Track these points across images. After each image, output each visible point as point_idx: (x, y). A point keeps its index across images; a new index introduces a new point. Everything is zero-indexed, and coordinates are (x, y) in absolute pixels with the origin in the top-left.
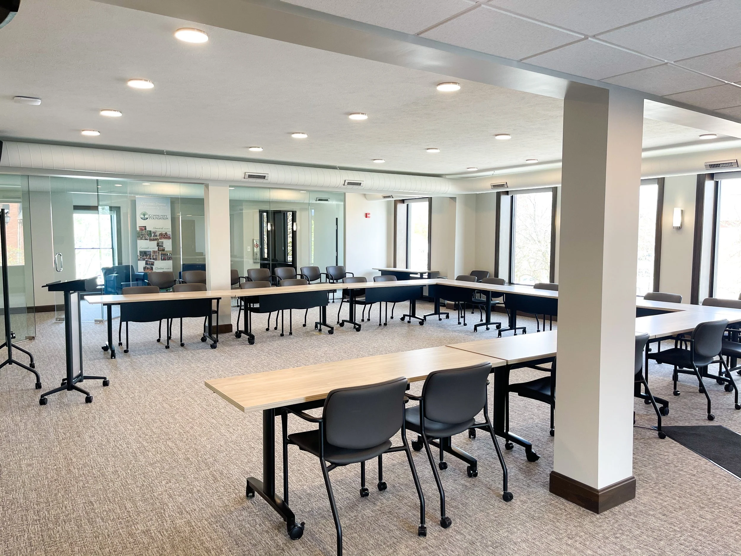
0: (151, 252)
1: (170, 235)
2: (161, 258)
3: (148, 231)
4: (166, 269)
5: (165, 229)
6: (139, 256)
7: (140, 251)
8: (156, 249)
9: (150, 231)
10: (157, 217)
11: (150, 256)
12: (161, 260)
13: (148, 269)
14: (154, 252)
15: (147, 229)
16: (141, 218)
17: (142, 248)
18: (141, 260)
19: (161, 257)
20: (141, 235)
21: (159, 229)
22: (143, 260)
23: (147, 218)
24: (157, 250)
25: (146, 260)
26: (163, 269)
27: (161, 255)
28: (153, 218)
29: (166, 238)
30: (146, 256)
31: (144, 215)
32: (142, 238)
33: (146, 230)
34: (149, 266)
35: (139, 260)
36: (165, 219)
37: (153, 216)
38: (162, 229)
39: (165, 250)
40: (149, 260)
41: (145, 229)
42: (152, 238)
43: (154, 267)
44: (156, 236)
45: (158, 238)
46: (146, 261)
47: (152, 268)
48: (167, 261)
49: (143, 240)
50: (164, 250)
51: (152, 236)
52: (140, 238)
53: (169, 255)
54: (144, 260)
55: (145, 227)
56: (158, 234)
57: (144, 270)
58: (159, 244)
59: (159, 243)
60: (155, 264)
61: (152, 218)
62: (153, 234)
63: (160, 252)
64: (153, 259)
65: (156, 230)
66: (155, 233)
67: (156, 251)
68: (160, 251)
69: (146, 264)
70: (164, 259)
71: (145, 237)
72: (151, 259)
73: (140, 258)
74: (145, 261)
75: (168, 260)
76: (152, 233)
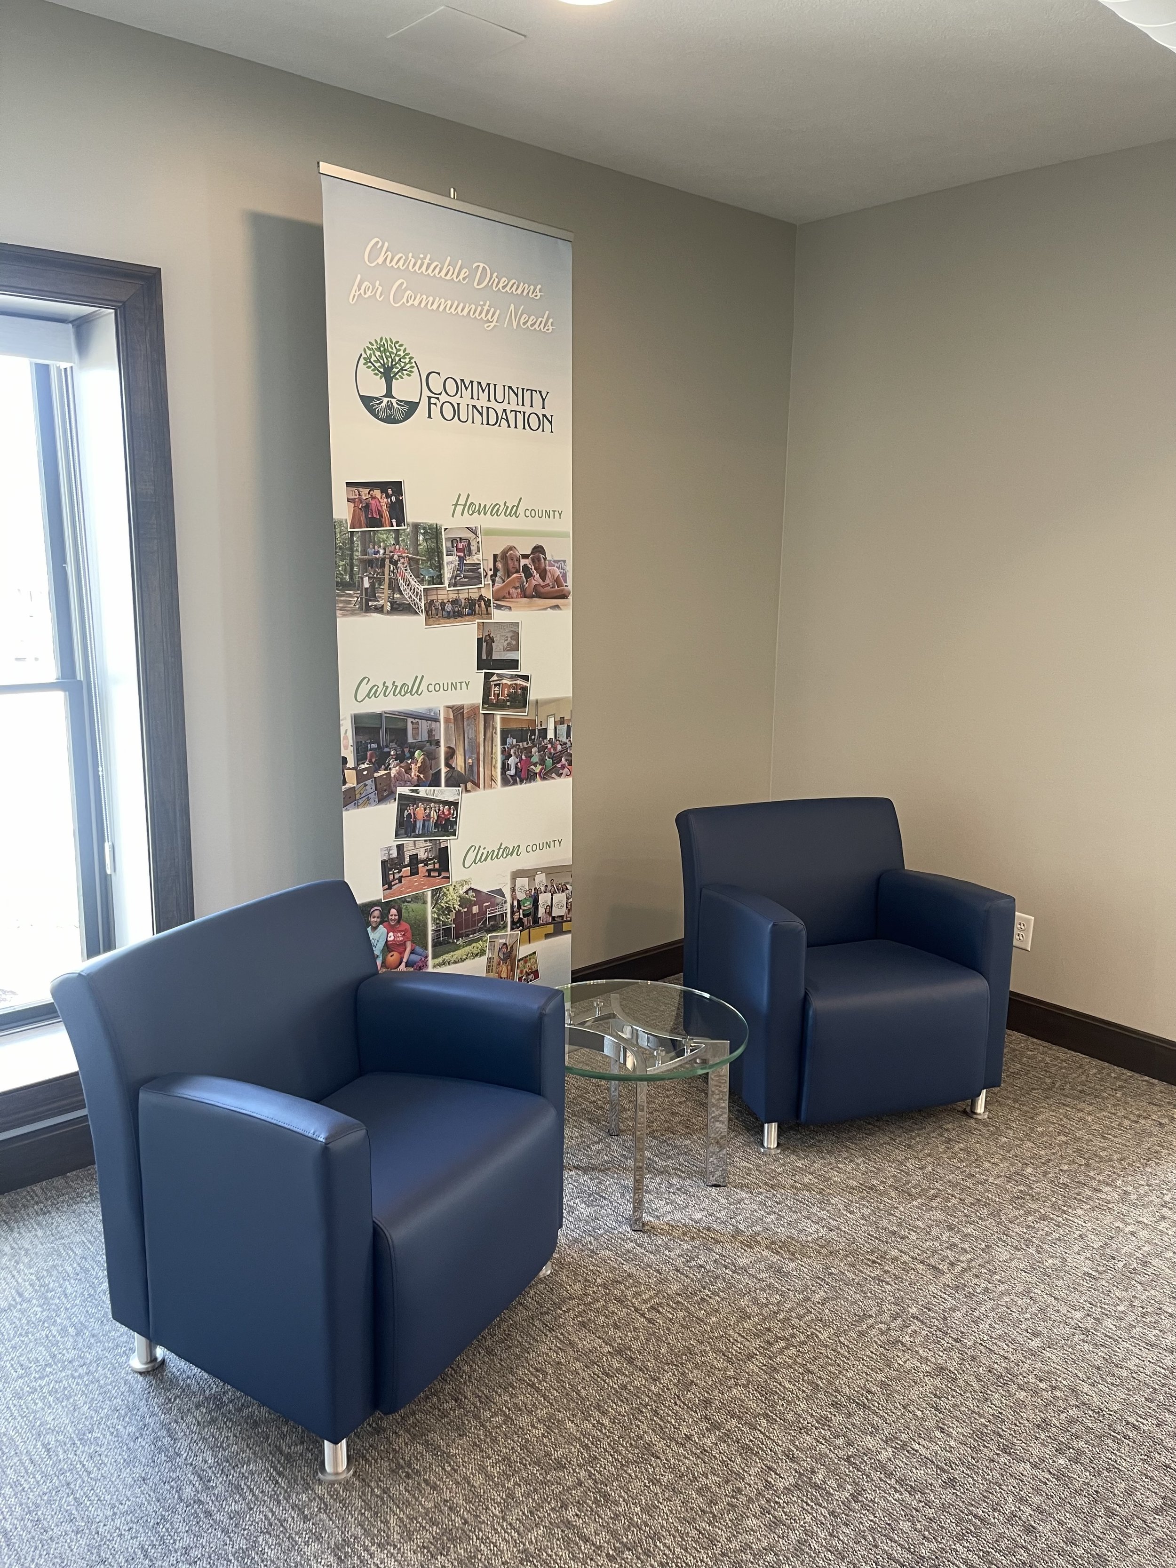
0: (437, 720)
1: (560, 563)
2: (505, 768)
3: (416, 527)
4: (535, 847)
5: (534, 513)
6: (351, 763)
7: (357, 720)
8: (473, 696)
9: (434, 533)
10: (482, 402)
11: (431, 756)
12: (506, 782)
13: (415, 872)
14: (458, 714)
15: (412, 515)
16: (367, 401)
17: (372, 693)
18: (367, 802)
19: (506, 755)
20: (370, 563)
21: (495, 510)
22: (381, 800)
23: (411, 407)
24: (479, 700)
25: (402, 790)
26: (515, 851)
27: (503, 742)
28: (456, 412)
29: (538, 594)
30: (400, 758)
31: (388, 375)
32: (371, 594)
33: (401, 520)
34: (419, 847)
35: (351, 799)
36: (534, 423)
37: (451, 387)
38: (513, 512)
39: (532, 696)
40: (423, 792)
41: (397, 511)
42: (446, 593)
43: (456, 847)
44: (472, 575)
45: (488, 594)
46: (405, 802)
47: (443, 856)
48: (538, 783)
49: (380, 610)
50: (519, 699)
51: (447, 575)
52: (354, 597)
53: (550, 735)
54: (384, 793)
55: (397, 487)
56: (483, 558)
57: (387, 883)
58: (490, 652)
59: (490, 640)
60: (463, 825)
61: (448, 411)
62: (454, 559)
63: (498, 716)
64: (454, 780)
65: (475, 521)
66: (463, 547)
67: (474, 709)
68: (500, 705)
69: (405, 826)
70: (524, 775)
71: (394, 586)
72: (435, 782)
73: (360, 778)
74: (391, 808)
75: (543, 778)
76: (445, 545)
